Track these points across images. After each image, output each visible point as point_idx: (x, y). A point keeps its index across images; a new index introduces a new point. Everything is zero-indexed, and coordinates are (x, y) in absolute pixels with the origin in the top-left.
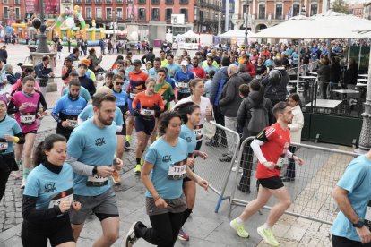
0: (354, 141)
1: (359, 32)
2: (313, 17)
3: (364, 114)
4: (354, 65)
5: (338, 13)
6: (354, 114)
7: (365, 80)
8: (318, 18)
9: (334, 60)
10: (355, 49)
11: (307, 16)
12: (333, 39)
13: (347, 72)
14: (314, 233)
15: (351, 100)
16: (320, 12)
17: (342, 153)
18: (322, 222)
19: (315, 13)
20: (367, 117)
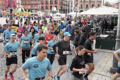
0: (113, 48)
1: (114, 13)
2: (99, 8)
4: (112, 23)
5: (107, 7)
6: (113, 39)
7: (116, 28)
8: (100, 8)
10: (113, 18)
11: (96, 7)
12: (106, 15)
13: (110, 26)
14: (100, 79)
15: (112, 35)
16: (101, 6)
17: (109, 52)
18: (103, 75)
19: (99, 7)
20: (117, 40)
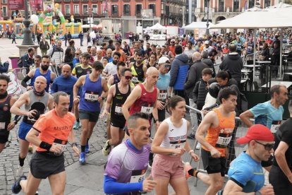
2: (267, 9)
5: (288, 5)
8: (271, 9)
11: (262, 8)
16: (273, 5)
19: (268, 6)
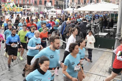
0: (112, 47)
1: (114, 9)
2: (97, 4)
3: (116, 38)
4: (112, 20)
5: (106, 2)
6: (112, 38)
7: (116, 26)
8: (99, 4)
9: (105, 19)
10: (112, 15)
11: (95, 3)
12: (105, 12)
13: (110, 23)
14: (98, 80)
15: (111, 33)
16: (100, 2)
17: (108, 52)
18: (101, 76)
19: (98, 2)
20: (117, 39)
